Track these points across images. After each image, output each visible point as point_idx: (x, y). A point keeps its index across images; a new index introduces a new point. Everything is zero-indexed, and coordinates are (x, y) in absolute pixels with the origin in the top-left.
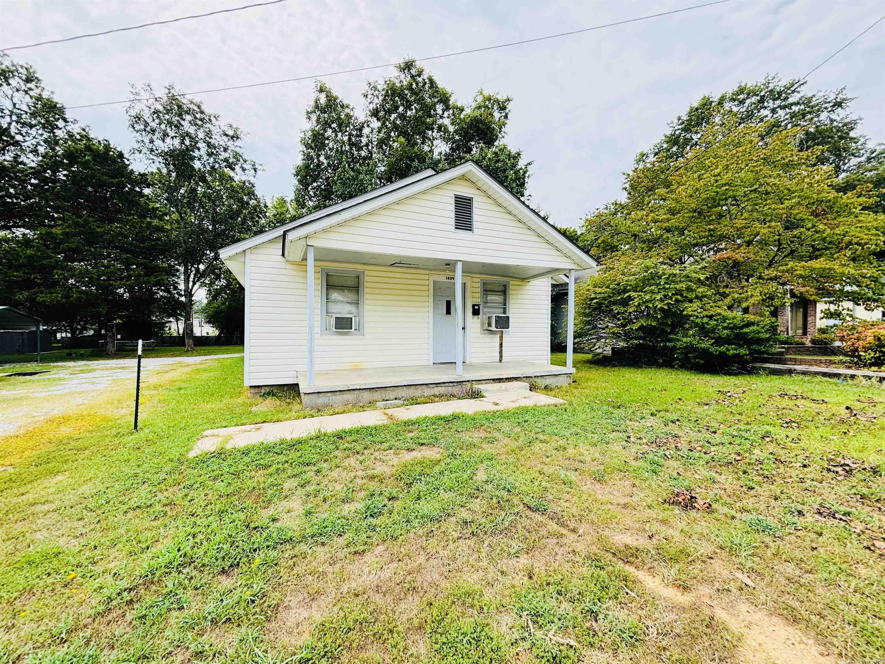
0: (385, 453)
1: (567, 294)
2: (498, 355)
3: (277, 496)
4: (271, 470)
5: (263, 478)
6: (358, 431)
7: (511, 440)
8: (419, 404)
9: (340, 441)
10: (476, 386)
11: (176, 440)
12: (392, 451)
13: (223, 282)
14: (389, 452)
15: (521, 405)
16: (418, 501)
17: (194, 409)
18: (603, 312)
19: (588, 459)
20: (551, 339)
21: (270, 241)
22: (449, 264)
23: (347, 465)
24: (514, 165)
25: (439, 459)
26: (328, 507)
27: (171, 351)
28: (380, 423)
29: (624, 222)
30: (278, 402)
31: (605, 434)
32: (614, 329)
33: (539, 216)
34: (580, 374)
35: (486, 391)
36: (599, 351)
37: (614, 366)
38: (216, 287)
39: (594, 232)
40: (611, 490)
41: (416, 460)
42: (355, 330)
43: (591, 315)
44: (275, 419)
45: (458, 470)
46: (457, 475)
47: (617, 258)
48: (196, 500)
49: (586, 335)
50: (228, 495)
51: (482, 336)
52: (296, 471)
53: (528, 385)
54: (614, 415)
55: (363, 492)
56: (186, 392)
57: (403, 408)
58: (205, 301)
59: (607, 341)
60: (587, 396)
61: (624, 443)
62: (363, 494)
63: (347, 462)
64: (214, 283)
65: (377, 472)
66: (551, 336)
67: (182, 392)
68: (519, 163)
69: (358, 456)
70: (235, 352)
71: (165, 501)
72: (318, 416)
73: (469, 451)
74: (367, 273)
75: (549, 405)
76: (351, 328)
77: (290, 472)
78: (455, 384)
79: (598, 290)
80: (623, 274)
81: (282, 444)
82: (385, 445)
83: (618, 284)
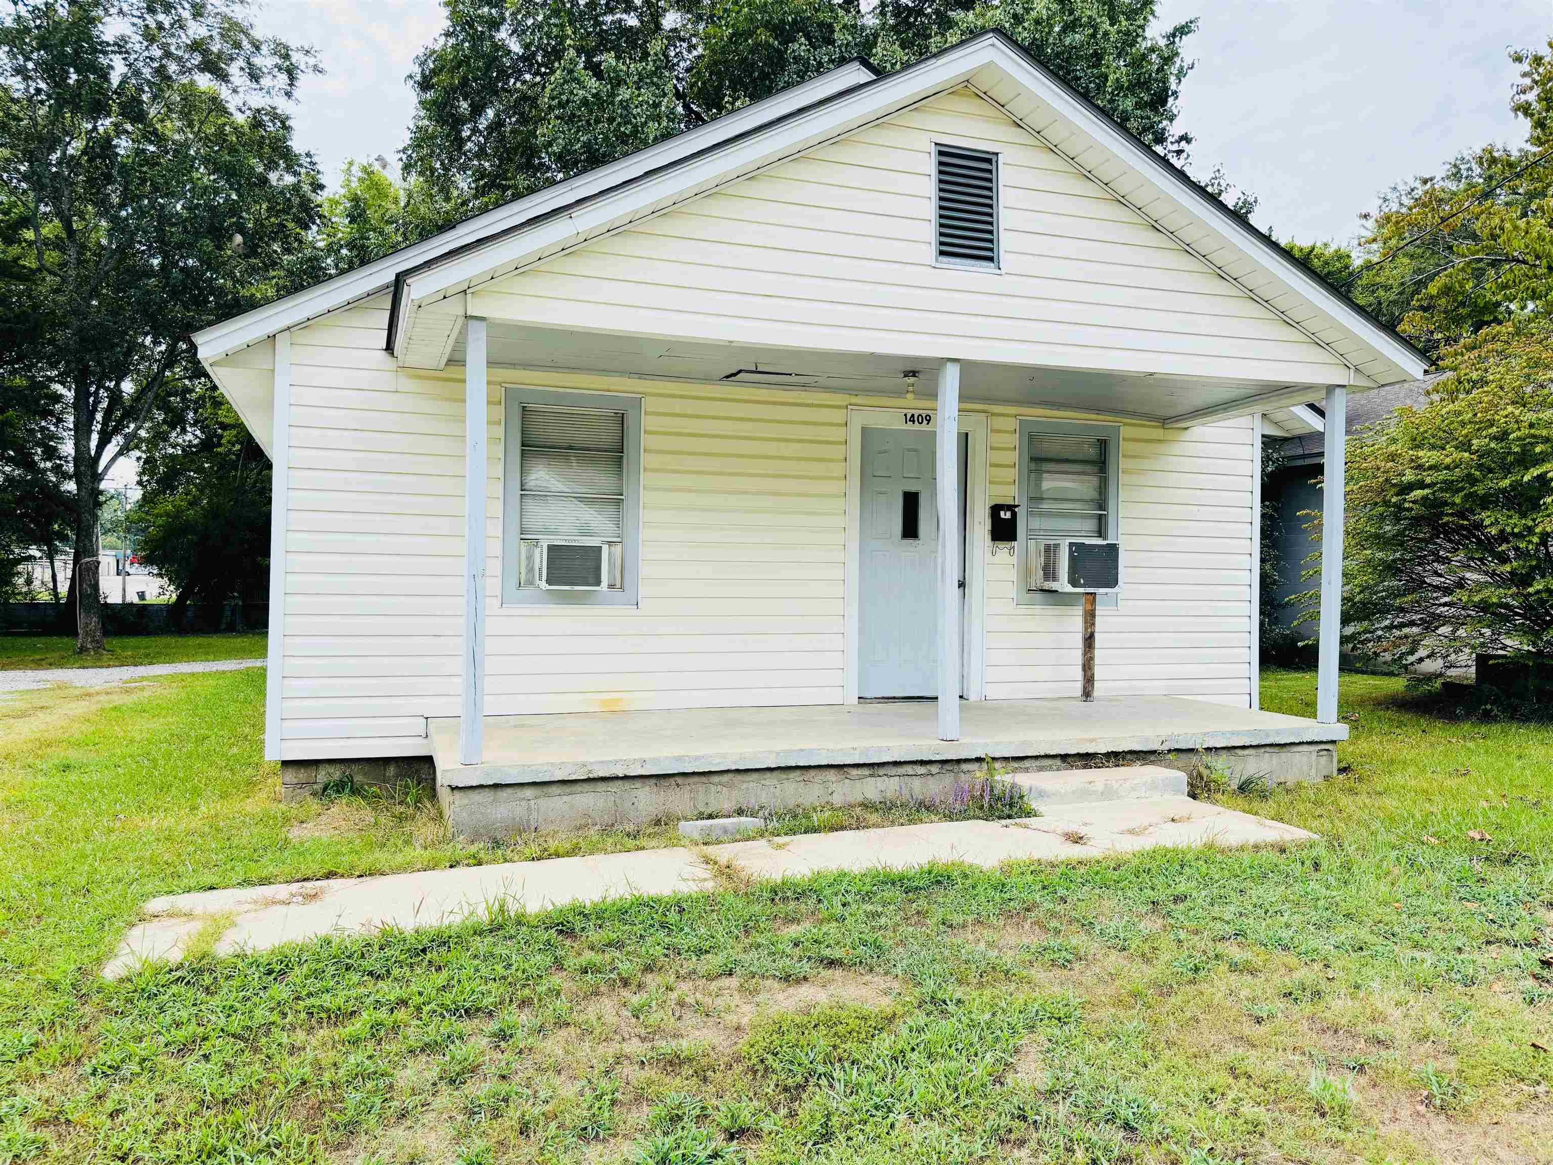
0: (714, 986)
1: (1319, 470)
2: (1079, 674)
3: (376, 1110)
4: (357, 1026)
5: (331, 1054)
6: (623, 913)
7: (1131, 958)
8: (815, 830)
9: (568, 942)
10: (1004, 778)
11: (64, 925)
12: (734, 982)
13: (192, 436)
14: (725, 982)
15: (1162, 843)
16: (825, 1147)
17: (111, 831)
18: (1447, 532)
19: (1402, 1032)
20: (1262, 624)
21: (350, 306)
22: (914, 374)
23: (593, 1018)
24: (1130, 39)
25: (889, 1011)
26: (534, 1150)
27: (35, 650)
28: (689, 888)
29: (1522, 223)
30: (368, 814)
31: (1460, 950)
32: (1486, 593)
33: (1222, 207)
34: (1364, 746)
35: (1042, 794)
36: (1432, 666)
37: (1487, 718)
38: (170, 451)
39: (1412, 257)
40: (1487, 1143)
41: (815, 1012)
42: (611, 586)
43: (1401, 544)
44: (363, 866)
45: (952, 1052)
46: (953, 1065)
47: (1499, 346)
48: (131, 1113)
49: (1384, 610)
50: (225, 1101)
51: (1022, 610)
52: (432, 1033)
53: (1183, 777)
54: (1491, 888)
55: (645, 1109)
56: (86, 779)
57: (763, 842)
58: (137, 494)
59: (1461, 632)
60: (1392, 819)
61: (1530, 983)
62: (643, 1115)
63: (591, 1012)
64: (166, 439)
65: (685, 1046)
66: (1262, 613)
67: (73, 777)
68: (1148, 34)
69: (625, 993)
70: (230, 654)
71: (41, 1111)
72: (494, 861)
73: (987, 992)
74: (648, 404)
75: (1257, 848)
76: (598, 583)
77: (413, 1034)
78: (934, 769)
79: (1427, 456)
80: (1521, 402)
81: (388, 944)
82: (714, 961)
83: (1502, 436)
